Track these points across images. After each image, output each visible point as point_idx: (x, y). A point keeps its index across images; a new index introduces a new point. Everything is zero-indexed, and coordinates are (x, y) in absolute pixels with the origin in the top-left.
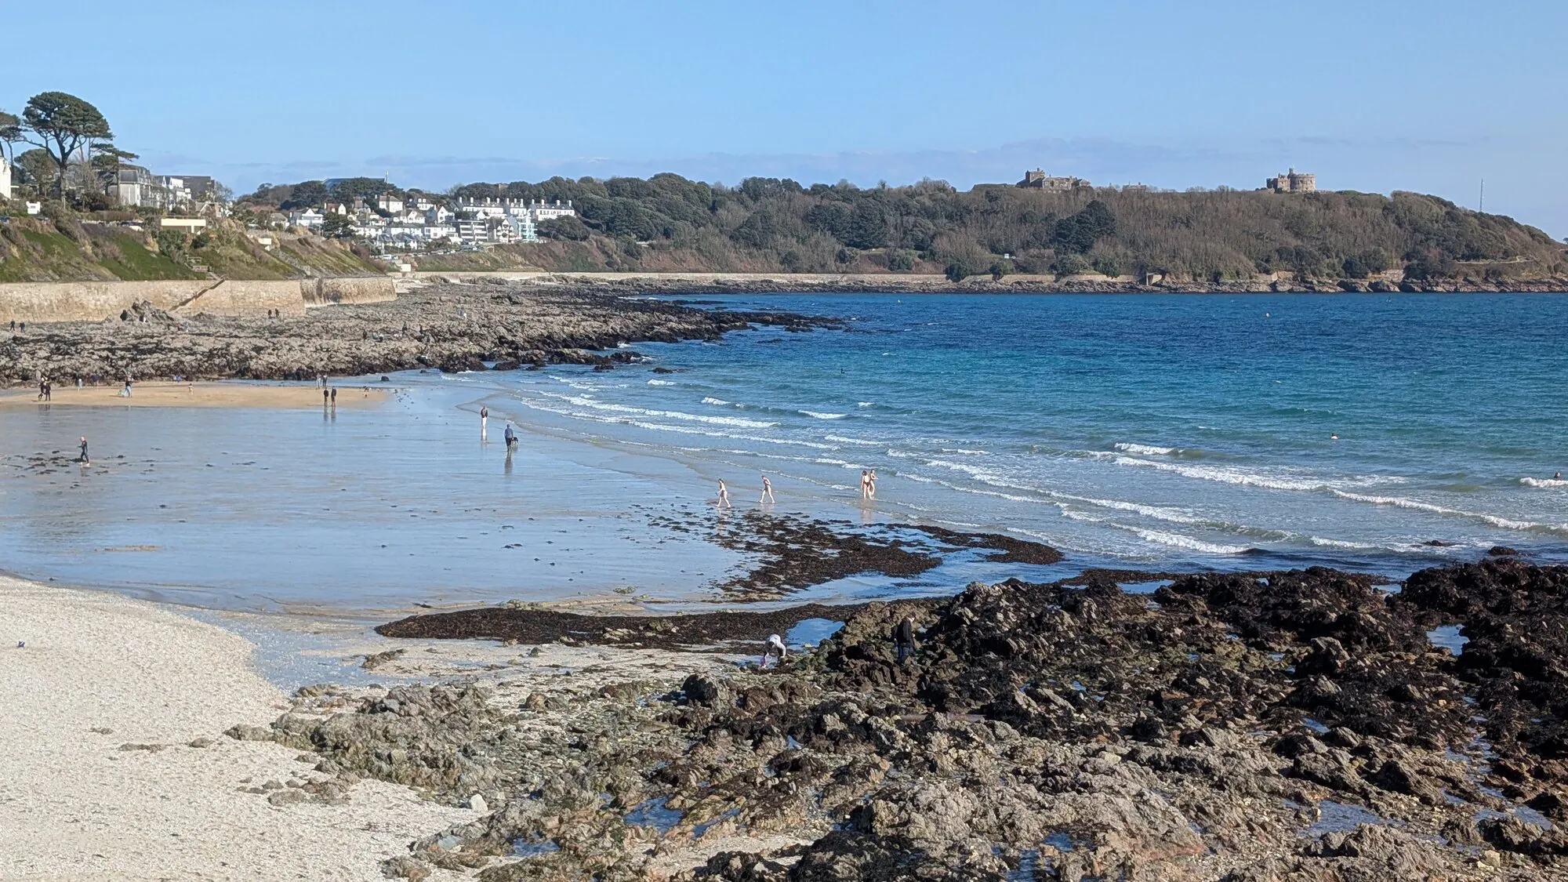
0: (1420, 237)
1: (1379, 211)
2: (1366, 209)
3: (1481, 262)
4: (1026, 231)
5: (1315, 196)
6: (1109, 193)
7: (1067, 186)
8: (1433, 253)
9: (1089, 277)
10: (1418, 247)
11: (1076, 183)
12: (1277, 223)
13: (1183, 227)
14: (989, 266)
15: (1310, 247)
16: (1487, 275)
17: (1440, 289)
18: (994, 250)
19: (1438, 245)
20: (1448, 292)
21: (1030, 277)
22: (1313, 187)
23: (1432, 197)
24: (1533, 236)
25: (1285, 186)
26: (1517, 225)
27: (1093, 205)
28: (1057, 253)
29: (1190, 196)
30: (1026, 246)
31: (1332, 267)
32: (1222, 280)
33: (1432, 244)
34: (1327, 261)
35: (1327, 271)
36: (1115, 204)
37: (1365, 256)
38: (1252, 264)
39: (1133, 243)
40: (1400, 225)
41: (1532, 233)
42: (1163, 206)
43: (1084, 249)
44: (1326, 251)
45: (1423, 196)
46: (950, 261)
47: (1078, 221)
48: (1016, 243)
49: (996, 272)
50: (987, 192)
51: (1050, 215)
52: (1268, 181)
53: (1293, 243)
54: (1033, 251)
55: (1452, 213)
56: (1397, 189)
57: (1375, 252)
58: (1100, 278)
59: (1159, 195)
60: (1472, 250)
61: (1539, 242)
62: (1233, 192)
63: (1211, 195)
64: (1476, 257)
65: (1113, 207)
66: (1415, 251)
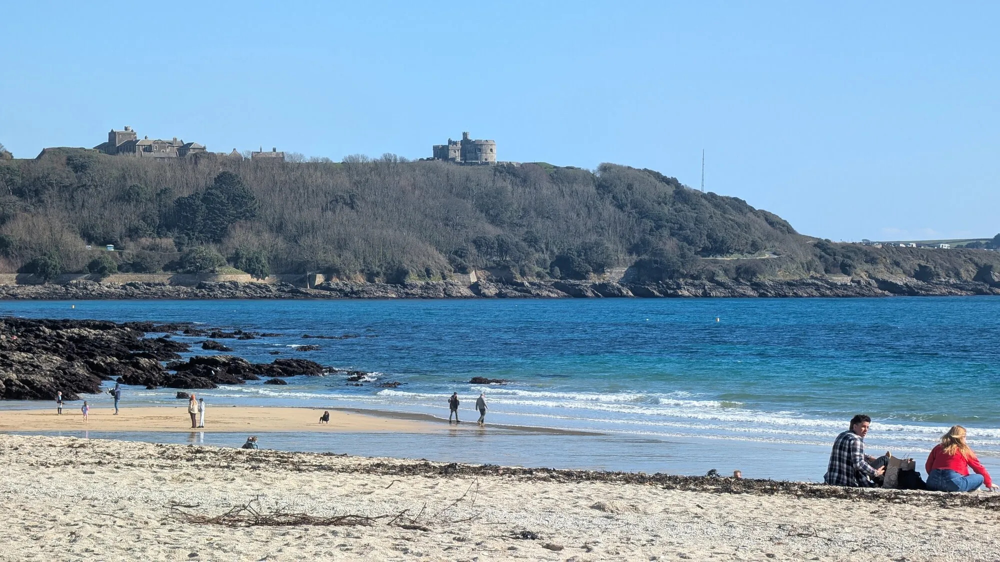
0: (649, 224)
1: (592, 189)
2: (575, 186)
3: (727, 258)
4: (131, 214)
5: (507, 170)
6: (236, 160)
7: (172, 152)
8: (669, 246)
9: (229, 277)
10: (648, 237)
11: (184, 149)
12: (469, 204)
13: (347, 209)
14: (87, 261)
15: (514, 238)
16: (739, 274)
17: (686, 293)
18: (89, 238)
19: (672, 235)
20: (696, 296)
21: (145, 277)
22: (497, 156)
23: (650, 172)
24: (771, 224)
25: (455, 154)
26: (751, 209)
27: (222, 179)
28: (179, 244)
29: (349, 166)
30: (133, 233)
31: (541, 263)
32: (408, 281)
33: (666, 233)
34: (537, 255)
35: (538, 269)
36: (250, 177)
37: (586, 250)
38: (443, 260)
39: (279, 228)
40: (621, 207)
41: (771, 220)
42: (318, 179)
43: (217, 236)
44: (532, 241)
45: (639, 170)
46: (29, 255)
47: (205, 200)
48: (119, 229)
49: (97, 269)
50: (69, 159)
51: (164, 191)
52: (436, 148)
53: (492, 231)
54: (146, 241)
55: (681, 194)
56: (606, 162)
57: (597, 244)
58: (244, 278)
59: (308, 165)
60: (715, 241)
61: (782, 231)
62: (403, 162)
63: (376, 167)
64: (722, 252)
65: (249, 180)
66: (644, 242)
